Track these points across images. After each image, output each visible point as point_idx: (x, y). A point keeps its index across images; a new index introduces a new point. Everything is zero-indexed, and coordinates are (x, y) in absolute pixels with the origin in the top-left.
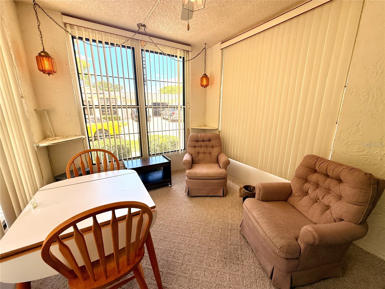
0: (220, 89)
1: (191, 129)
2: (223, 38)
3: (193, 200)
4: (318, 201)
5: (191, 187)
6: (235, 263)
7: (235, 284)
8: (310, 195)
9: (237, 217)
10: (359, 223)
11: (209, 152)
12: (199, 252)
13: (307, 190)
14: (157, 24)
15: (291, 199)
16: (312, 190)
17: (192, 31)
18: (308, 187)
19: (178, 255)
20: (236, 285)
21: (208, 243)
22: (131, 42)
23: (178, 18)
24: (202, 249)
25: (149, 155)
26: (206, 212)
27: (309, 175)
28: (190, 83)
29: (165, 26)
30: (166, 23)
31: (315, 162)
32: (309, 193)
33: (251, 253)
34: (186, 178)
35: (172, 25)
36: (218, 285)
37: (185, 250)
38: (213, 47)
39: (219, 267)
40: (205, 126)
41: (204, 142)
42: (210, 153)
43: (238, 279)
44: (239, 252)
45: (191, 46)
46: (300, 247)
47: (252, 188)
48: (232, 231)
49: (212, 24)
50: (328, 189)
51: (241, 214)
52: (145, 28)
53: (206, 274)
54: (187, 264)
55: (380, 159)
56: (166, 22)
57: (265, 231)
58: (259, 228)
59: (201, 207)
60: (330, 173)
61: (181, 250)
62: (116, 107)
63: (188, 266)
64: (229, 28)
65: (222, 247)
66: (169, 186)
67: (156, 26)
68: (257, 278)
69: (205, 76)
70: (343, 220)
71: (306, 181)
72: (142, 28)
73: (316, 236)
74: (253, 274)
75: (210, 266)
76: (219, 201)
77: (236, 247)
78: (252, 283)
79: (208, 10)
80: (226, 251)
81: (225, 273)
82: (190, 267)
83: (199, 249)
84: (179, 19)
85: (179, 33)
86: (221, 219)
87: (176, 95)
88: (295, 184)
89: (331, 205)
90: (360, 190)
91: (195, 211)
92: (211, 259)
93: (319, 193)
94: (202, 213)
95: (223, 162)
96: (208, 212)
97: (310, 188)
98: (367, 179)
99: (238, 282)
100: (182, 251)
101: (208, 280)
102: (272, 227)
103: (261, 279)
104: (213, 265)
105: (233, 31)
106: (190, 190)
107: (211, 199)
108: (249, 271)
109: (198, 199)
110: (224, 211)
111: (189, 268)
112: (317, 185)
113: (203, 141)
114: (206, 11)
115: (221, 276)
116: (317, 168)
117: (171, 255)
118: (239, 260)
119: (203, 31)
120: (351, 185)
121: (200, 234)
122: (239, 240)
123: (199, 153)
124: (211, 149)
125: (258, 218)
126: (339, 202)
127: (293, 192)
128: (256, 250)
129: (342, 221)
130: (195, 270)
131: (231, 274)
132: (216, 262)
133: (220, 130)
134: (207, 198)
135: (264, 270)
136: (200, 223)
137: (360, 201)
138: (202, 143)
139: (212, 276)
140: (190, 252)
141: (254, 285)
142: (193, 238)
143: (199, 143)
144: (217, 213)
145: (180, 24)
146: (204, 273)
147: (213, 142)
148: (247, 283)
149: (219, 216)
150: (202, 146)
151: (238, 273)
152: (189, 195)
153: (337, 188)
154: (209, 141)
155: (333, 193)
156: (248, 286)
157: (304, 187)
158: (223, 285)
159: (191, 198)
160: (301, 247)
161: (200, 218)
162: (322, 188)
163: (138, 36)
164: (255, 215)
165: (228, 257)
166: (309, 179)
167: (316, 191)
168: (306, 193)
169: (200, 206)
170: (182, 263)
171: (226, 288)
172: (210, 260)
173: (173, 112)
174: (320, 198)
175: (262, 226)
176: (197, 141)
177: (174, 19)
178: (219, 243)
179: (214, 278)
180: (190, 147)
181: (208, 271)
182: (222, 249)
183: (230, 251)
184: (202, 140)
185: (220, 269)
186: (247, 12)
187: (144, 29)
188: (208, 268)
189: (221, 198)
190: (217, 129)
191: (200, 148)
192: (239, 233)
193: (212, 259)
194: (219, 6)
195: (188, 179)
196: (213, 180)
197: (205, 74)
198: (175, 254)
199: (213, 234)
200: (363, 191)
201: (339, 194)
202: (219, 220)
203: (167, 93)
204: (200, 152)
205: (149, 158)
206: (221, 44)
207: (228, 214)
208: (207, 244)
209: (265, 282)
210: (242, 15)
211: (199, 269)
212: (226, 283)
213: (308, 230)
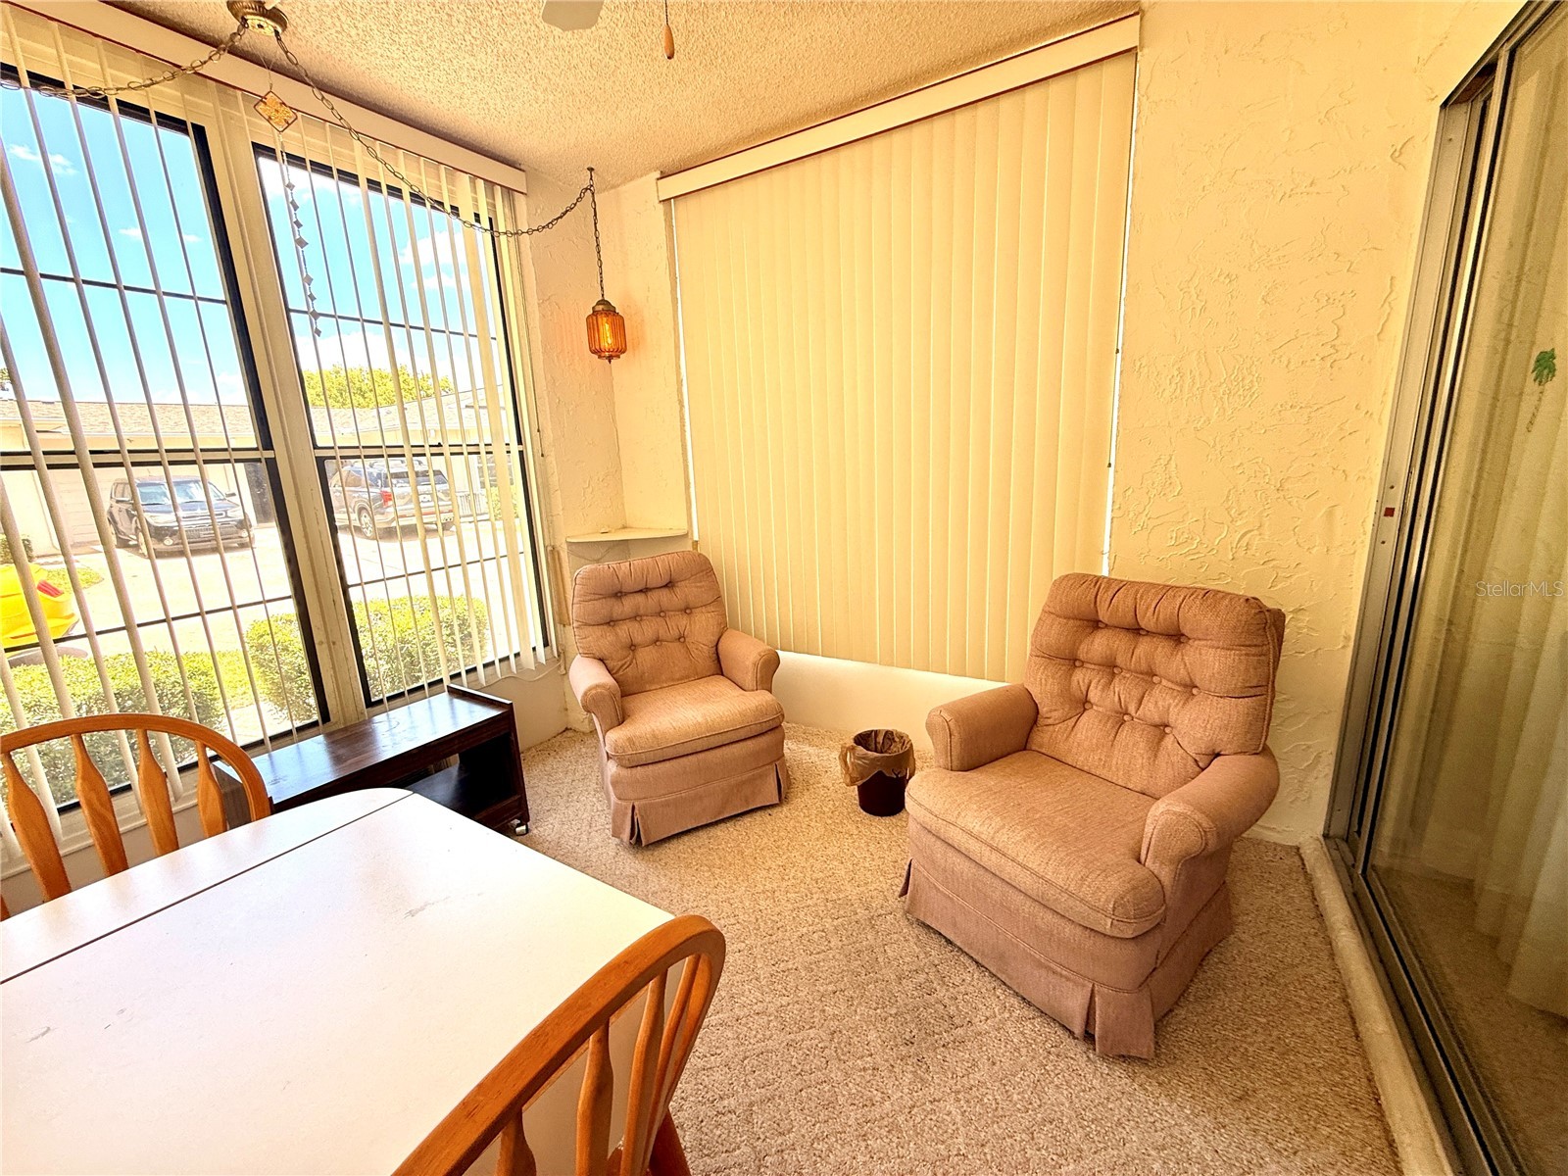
0: (678, 367)
1: (565, 546)
2: (671, 157)
3: (662, 856)
4: (1126, 718)
5: (643, 802)
6: (948, 1043)
7: (993, 1123)
8: (1095, 707)
9: (867, 865)
10: (1260, 749)
11: (675, 633)
12: (800, 1067)
13: (1085, 693)
14: (360, 25)
15: (1042, 738)
16: (1100, 687)
17: (541, 96)
18: (1086, 681)
19: (718, 1133)
20: (995, 1126)
21: (815, 1013)
22: (186, 96)
23: (482, 18)
24: (806, 1051)
25: (369, 704)
26: (743, 888)
27: (1081, 642)
28: (537, 337)
29: (402, 41)
30: (415, 28)
31: (1094, 594)
32: (1092, 701)
33: (978, 979)
34: (612, 768)
35: (444, 45)
36: (938, 1163)
37: (740, 1090)
38: (622, 188)
39: (906, 1091)
40: (624, 527)
41: (649, 594)
42: (681, 638)
43: (990, 1097)
44: (941, 993)
45: (524, 171)
46: (1160, 881)
47: (880, 739)
48: (878, 923)
49: (640, 82)
50: (1147, 673)
51: (872, 848)
52: (279, 29)
53: (875, 1146)
54: (779, 1148)
55: (1231, 557)
56: (416, 23)
57: (1041, 871)
58: (1010, 870)
59: (713, 874)
60: (1147, 621)
61: (721, 1098)
62: (123, 457)
63: (786, 1157)
64: (705, 115)
65: (875, 1005)
66: (518, 829)
67: (353, 32)
68: (1044, 1058)
69: (605, 309)
70: (1218, 755)
71: (1073, 661)
72: (260, 26)
73: (1205, 825)
74: (1024, 1051)
75: (873, 1105)
76: (769, 827)
77: (922, 977)
78: (1039, 1088)
79: (636, 12)
80: (896, 1014)
81: (939, 1101)
82: (796, 1157)
83: (796, 1056)
84: (490, 23)
85: (475, 96)
86: (815, 896)
87: (379, 413)
88: (1043, 681)
89: (1172, 720)
90: (1244, 651)
91: (696, 903)
92: (863, 1073)
93: (1123, 689)
94: (729, 898)
95: (755, 664)
96: (753, 886)
97: (1092, 685)
98: (1256, 614)
99: (997, 1108)
100: (726, 1102)
101: (896, 1168)
102: (1054, 848)
103: (1058, 1056)
104: (883, 1093)
105: (714, 133)
106: (642, 817)
107: (738, 827)
108: (1009, 1046)
109: (681, 847)
110: (811, 860)
111: (794, 1158)
112: (1110, 667)
113: (645, 591)
114: (624, 14)
115: (931, 1119)
116: (1104, 615)
117: (688, 1145)
118: (957, 1021)
119: (594, 108)
120: (1219, 641)
121: (767, 990)
122: (917, 950)
123: (632, 645)
124: (683, 621)
125: (995, 833)
126: (1192, 703)
127: (1043, 710)
128: (1001, 957)
129: (1219, 758)
130: (823, 1156)
131: (959, 1092)
132: (885, 1073)
133: (696, 538)
134: (719, 832)
135: (1052, 1017)
136: (744, 945)
137: (1254, 683)
138: (640, 598)
139: (902, 1141)
140: (763, 1090)
141: (1046, 1089)
142: (744, 1021)
143: (628, 605)
144: (786, 878)
145: (489, 51)
146: (863, 1144)
147: (687, 591)
148: (1026, 1096)
149: (802, 885)
150: (642, 612)
151: (977, 1076)
152: (639, 840)
153: (1173, 663)
154: (666, 586)
155: (1164, 682)
156: (1031, 1104)
157: (1074, 684)
158: (955, 1153)
159: (650, 852)
160: (1162, 879)
161: (733, 921)
162: (1128, 675)
163: (226, 67)
164: (977, 826)
165: (915, 1031)
166: (1082, 655)
167: (1112, 687)
168: (1084, 704)
169: (706, 874)
170: (753, 1157)
171: (970, 1157)
172: (858, 1080)
173: (384, 489)
174: (1132, 709)
175: (1020, 859)
176: (619, 595)
177: (462, 19)
178: (854, 992)
179: (912, 1145)
180: (586, 624)
181: (877, 1129)
182: (878, 1011)
183: (910, 1007)
184: (640, 588)
185: (914, 1094)
186: (783, 62)
187: (277, 33)
188: (869, 1118)
189: (774, 811)
190: (685, 536)
191: (637, 625)
192: (903, 923)
193: (865, 1069)
194: (685, 7)
195: (625, 772)
196: (734, 746)
197: (603, 302)
198: (705, 1130)
199: (813, 966)
200: (1253, 650)
201: (1187, 679)
202: (809, 902)
203: (318, 403)
204: (638, 639)
205: (370, 721)
206: (658, 179)
207: (831, 866)
208: (816, 1020)
209: (1072, 1058)
210: (764, 70)
211: (837, 1141)
212: (960, 1140)
213: (1175, 813)
